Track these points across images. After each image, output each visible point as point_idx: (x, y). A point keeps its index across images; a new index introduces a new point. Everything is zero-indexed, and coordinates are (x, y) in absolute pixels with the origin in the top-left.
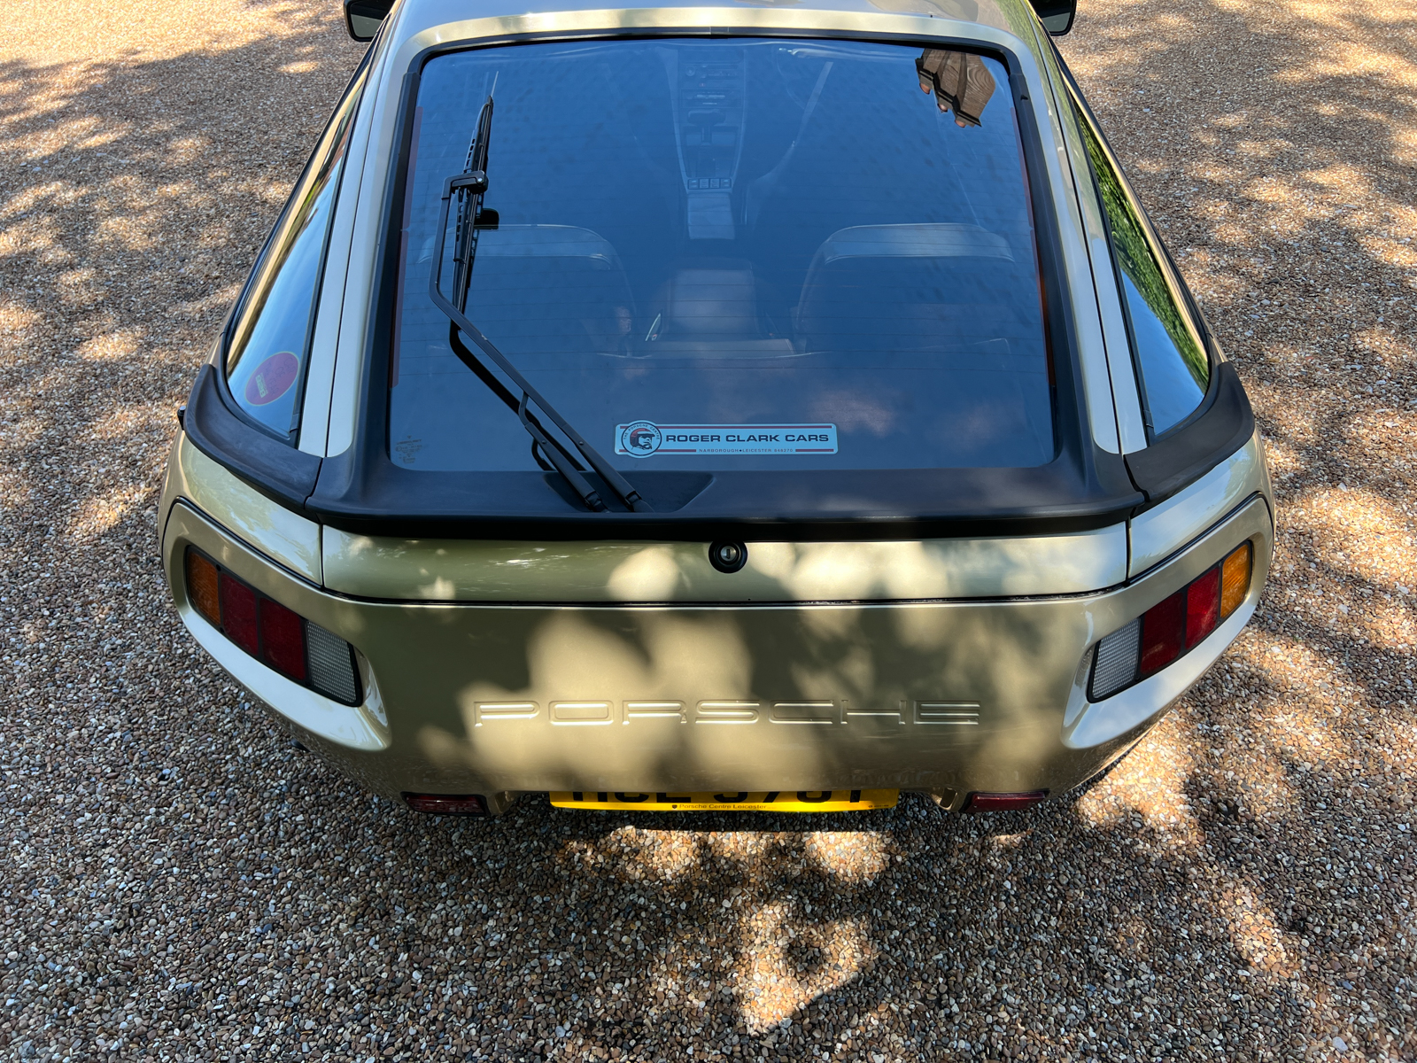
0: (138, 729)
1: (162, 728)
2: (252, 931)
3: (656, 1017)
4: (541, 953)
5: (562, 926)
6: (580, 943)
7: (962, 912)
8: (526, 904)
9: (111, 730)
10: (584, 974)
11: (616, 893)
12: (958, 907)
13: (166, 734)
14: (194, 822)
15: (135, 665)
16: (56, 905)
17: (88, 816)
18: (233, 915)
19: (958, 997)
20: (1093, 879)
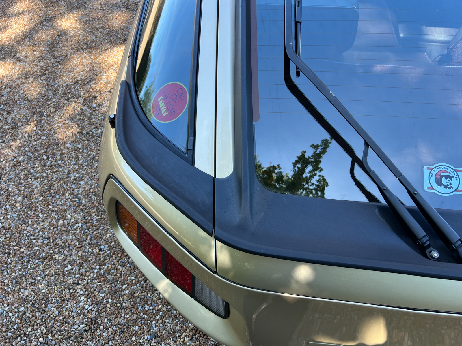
0: (89, 222)
1: (99, 223)
2: (146, 338)
9: (77, 222)
13: (100, 226)
14: (116, 275)
15: (85, 188)
16: (58, 314)
17: (70, 267)
18: (137, 328)
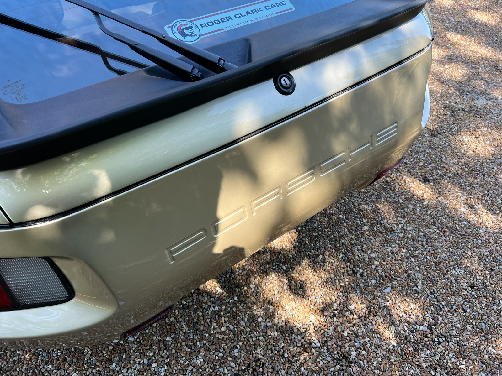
3: (262, 352)
4: (189, 362)
5: (190, 343)
6: (204, 344)
7: (335, 235)
8: (165, 345)
10: (217, 357)
11: (203, 312)
12: (332, 234)
19: (358, 266)
20: (364, 199)
